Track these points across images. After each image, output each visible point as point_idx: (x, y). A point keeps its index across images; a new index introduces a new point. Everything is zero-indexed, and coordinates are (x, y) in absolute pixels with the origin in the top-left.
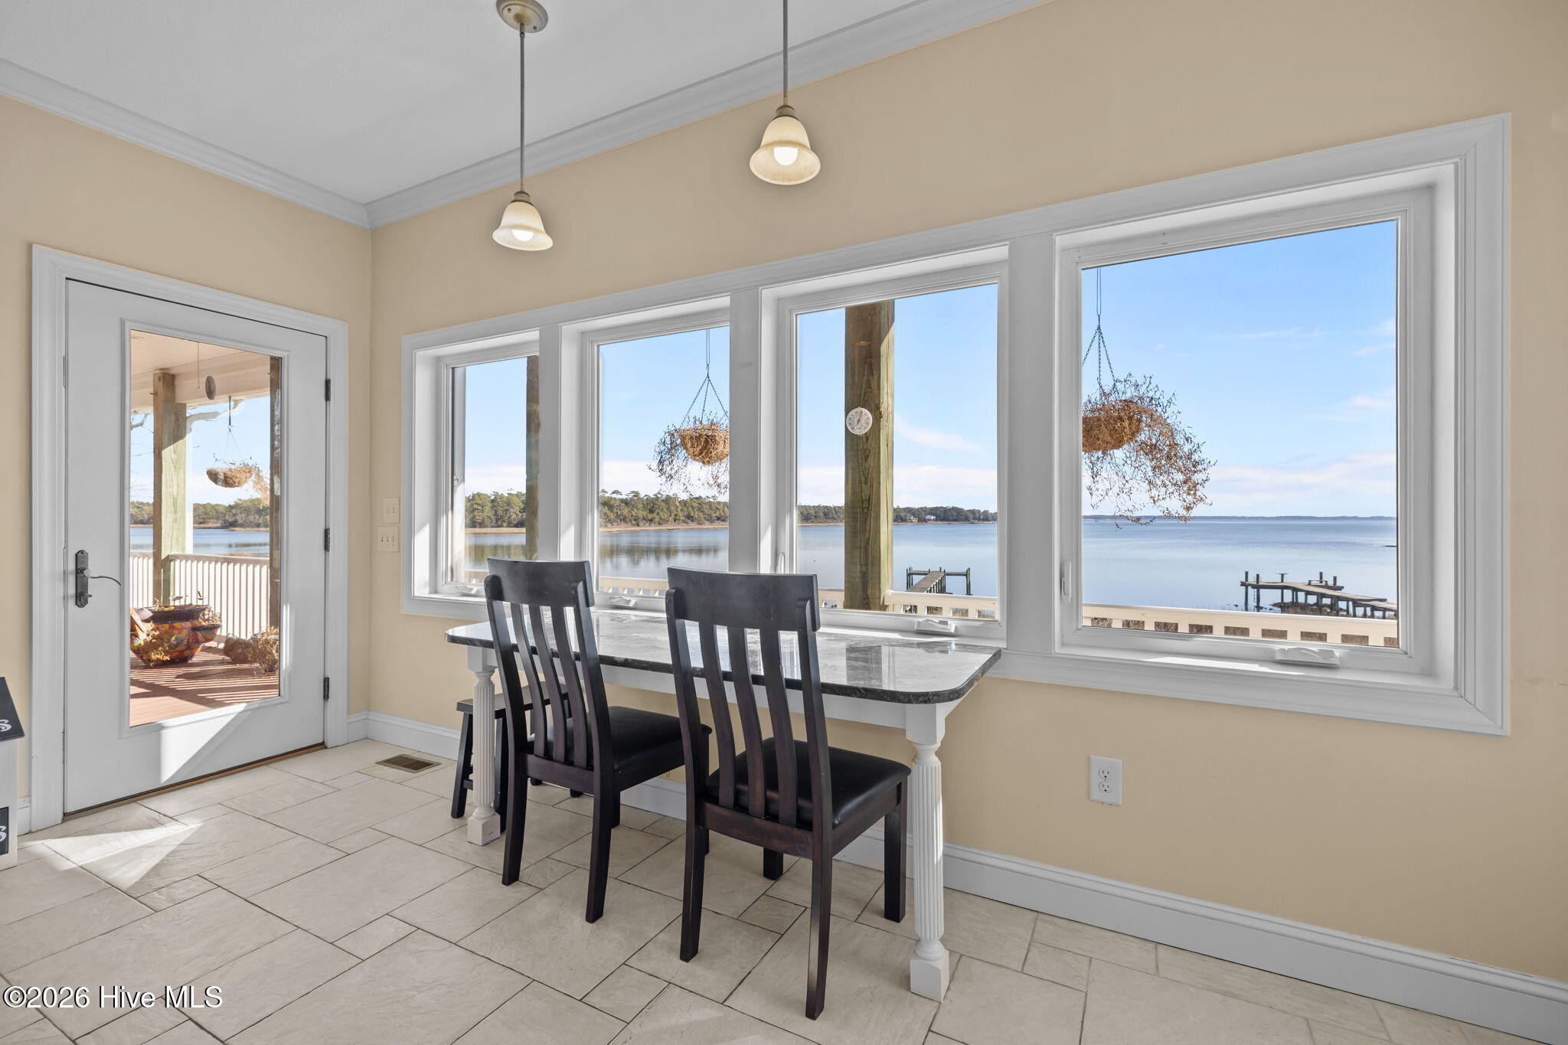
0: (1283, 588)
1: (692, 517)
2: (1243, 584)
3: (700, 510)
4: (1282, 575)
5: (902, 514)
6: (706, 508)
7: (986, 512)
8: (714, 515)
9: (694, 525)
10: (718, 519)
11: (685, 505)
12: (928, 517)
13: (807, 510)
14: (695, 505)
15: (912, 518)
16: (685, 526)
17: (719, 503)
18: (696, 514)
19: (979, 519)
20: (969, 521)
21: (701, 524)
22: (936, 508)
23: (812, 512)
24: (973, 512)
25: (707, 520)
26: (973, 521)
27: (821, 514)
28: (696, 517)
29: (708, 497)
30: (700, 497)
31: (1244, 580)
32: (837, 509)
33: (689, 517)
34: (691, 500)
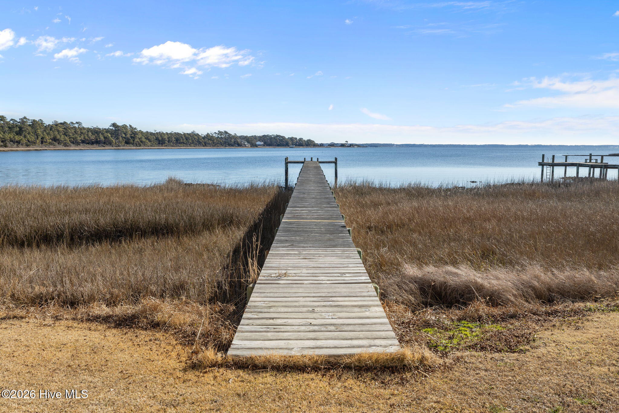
0: (566, 165)
1: (58, 140)
2: (540, 164)
3: (65, 134)
4: (566, 156)
5: (239, 140)
6: (71, 132)
7: (301, 139)
8: (79, 138)
9: (61, 147)
10: (83, 142)
11: (51, 129)
12: (258, 143)
13: (161, 136)
14: (61, 129)
15: (246, 143)
16: (52, 147)
17: (84, 128)
18: (62, 138)
19: (296, 145)
20: (288, 146)
21: (67, 146)
22: (264, 136)
23: (166, 137)
24: (292, 139)
25: (73, 143)
26: (292, 146)
27: (174, 139)
28: (62, 140)
29: (72, 123)
30: (65, 123)
31: (541, 161)
32: (187, 135)
33: (55, 139)
34: (56, 125)
